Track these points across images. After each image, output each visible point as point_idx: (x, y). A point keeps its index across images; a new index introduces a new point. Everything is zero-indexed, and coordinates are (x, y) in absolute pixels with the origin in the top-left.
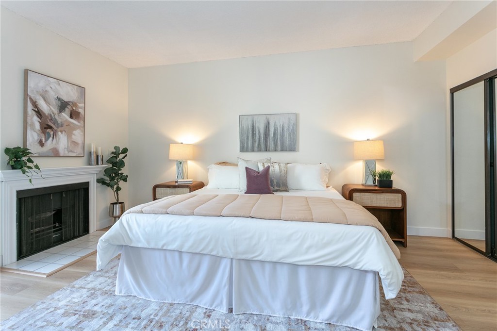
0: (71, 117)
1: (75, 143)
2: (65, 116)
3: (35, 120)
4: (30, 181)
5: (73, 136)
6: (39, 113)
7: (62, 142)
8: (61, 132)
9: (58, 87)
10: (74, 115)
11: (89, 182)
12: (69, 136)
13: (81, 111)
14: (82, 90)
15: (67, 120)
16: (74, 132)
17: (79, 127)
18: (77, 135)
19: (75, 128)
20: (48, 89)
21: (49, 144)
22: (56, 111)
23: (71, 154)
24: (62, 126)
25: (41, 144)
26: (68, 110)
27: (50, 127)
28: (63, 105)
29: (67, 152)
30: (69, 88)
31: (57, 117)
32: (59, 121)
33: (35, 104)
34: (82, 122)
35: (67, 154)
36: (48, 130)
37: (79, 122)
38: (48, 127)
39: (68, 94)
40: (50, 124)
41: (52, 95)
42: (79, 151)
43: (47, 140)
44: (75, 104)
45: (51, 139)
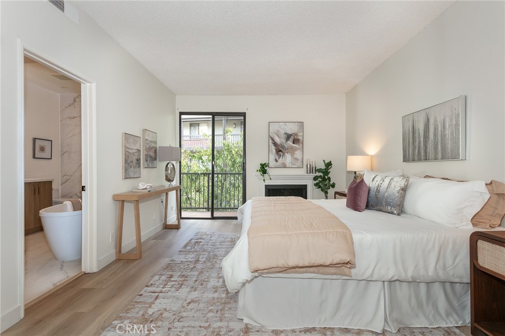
0: (294, 143)
1: (296, 159)
2: (290, 143)
3: (273, 148)
4: (264, 180)
5: (295, 155)
6: (275, 144)
7: (288, 159)
8: (287, 153)
9: (285, 127)
10: (296, 141)
11: (306, 185)
12: (292, 155)
13: (300, 138)
14: (301, 124)
15: (291, 146)
16: (296, 152)
17: (298, 149)
18: (298, 154)
19: (296, 149)
20: (280, 129)
21: (281, 160)
22: (284, 141)
23: (293, 166)
24: (288, 149)
25: (276, 161)
26: (291, 139)
27: (281, 151)
28: (288, 137)
29: (291, 165)
30: (292, 125)
31: (284, 144)
32: (286, 146)
33: (273, 140)
34: (301, 145)
35: (291, 166)
36: (280, 153)
37: (299, 145)
38: (280, 150)
39: (291, 129)
40: (281, 149)
41: (282, 132)
42: (299, 164)
43: (279, 158)
44: (296, 134)
45: (281, 157)
